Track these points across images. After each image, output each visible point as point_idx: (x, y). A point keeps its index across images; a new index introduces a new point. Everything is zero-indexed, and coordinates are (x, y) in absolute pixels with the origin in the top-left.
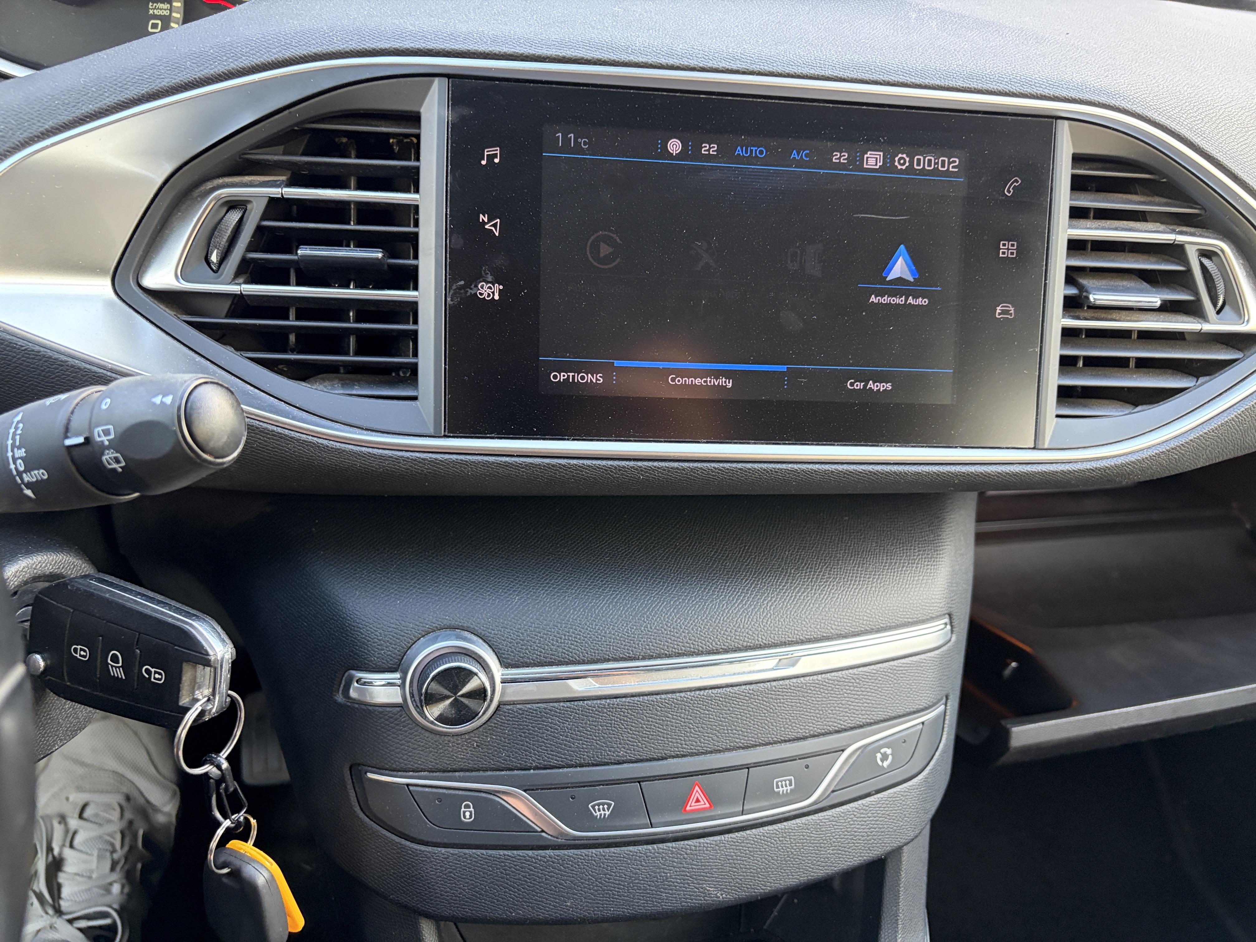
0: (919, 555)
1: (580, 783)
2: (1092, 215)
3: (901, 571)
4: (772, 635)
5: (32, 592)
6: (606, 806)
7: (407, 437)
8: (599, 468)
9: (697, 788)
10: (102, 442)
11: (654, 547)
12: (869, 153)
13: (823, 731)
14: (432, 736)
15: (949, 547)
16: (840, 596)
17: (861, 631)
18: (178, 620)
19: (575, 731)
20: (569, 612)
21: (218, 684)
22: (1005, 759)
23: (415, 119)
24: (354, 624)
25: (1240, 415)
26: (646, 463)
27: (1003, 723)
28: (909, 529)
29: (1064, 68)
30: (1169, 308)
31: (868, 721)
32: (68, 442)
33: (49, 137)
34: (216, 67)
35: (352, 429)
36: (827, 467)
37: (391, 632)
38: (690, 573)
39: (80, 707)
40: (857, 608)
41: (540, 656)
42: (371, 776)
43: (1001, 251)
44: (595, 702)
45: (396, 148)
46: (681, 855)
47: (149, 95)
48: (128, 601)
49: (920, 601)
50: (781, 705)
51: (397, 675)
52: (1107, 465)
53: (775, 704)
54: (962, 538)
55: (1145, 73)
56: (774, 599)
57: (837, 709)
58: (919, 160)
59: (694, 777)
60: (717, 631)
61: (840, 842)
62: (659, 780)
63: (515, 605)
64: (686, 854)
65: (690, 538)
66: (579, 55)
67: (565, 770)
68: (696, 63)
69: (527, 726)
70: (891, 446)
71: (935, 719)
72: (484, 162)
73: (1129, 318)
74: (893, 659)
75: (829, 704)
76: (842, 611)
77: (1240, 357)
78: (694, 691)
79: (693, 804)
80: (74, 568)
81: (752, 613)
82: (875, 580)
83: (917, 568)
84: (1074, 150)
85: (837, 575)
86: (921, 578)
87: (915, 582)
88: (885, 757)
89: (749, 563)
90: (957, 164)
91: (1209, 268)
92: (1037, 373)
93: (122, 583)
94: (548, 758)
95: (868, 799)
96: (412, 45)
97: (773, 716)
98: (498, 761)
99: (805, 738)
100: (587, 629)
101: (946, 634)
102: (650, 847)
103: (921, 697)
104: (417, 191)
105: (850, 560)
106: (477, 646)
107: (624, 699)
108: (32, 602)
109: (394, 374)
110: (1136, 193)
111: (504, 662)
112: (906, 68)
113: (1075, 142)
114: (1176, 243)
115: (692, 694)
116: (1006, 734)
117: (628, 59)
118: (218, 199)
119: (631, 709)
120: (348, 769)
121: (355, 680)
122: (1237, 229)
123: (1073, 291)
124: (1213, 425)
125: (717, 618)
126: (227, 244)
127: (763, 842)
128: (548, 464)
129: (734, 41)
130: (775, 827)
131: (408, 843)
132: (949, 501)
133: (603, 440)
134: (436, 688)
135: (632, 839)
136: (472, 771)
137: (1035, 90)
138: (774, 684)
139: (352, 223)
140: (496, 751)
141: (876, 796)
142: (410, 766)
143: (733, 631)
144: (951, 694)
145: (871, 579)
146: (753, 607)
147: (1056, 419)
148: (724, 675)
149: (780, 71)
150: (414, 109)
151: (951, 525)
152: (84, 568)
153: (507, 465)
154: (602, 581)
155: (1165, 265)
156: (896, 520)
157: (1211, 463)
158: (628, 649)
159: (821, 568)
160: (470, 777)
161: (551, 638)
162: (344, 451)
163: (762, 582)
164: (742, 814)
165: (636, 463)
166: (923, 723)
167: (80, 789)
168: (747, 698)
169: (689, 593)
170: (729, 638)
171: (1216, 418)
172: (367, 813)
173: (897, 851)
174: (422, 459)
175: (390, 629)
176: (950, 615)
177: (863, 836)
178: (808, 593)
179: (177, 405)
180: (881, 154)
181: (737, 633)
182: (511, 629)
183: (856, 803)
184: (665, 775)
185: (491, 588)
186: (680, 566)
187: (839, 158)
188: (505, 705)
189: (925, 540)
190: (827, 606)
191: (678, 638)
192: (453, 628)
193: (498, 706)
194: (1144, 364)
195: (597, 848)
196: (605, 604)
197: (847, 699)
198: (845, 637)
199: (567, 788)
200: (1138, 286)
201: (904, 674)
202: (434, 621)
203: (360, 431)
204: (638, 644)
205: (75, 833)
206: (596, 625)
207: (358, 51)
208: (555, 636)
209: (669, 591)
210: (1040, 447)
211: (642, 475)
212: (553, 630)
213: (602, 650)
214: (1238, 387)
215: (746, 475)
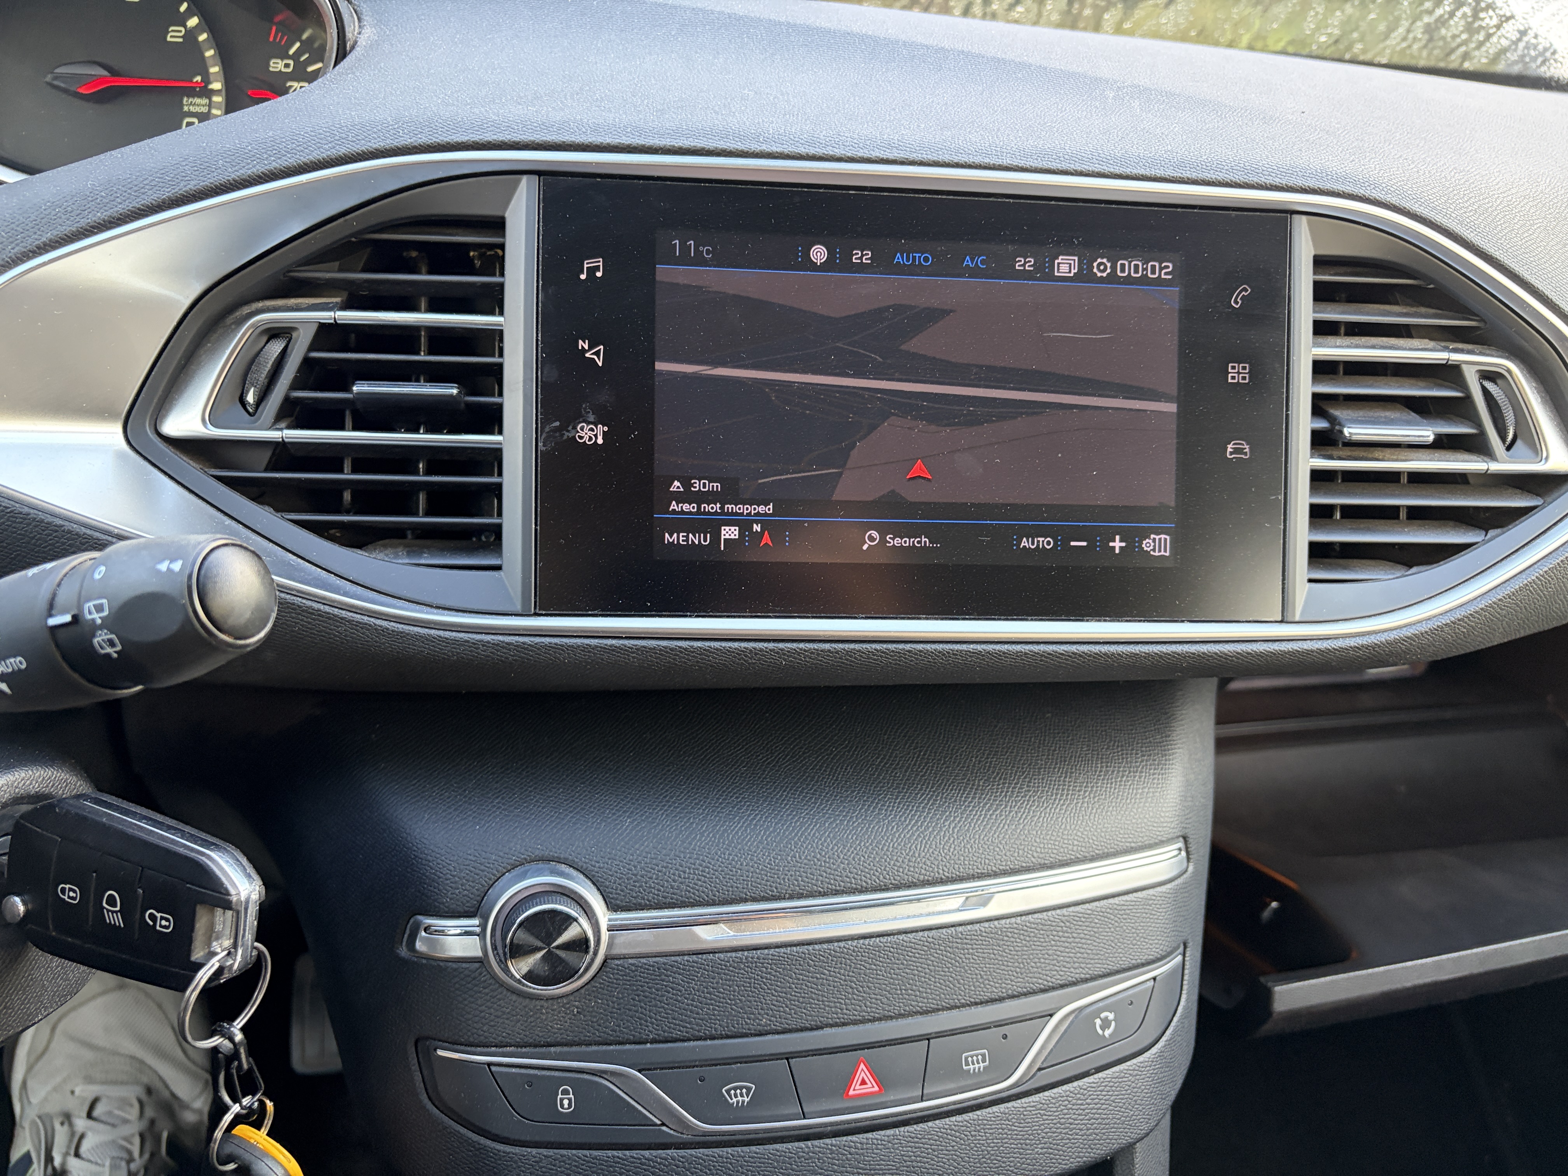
0: (1142, 761)
1: (711, 1060)
2: (1342, 330)
3: (1121, 781)
4: (956, 866)
5: (12, 817)
6: (744, 1091)
7: (487, 616)
8: (729, 651)
9: (862, 1066)
10: (93, 620)
11: (804, 753)
12: (1060, 257)
13: (1025, 990)
14: (520, 1000)
15: (1181, 750)
16: (1043, 815)
17: (1071, 859)
18: (192, 850)
19: (703, 992)
20: (695, 838)
21: (242, 932)
22: (1267, 1028)
23: (498, 225)
24: (421, 856)
25: (1542, 576)
26: (789, 645)
27: (1262, 979)
28: (1130, 727)
29: (1299, 153)
30: (1443, 443)
31: (1083, 976)
32: (52, 622)
33: (47, 251)
34: (254, 166)
35: (418, 607)
36: (1018, 648)
37: (468, 865)
38: (850, 786)
39: (70, 966)
40: (1065, 829)
41: (658, 895)
42: (441, 1053)
43: (1230, 375)
44: (729, 954)
45: (478, 263)
46: (844, 1155)
47: (172, 201)
48: (130, 827)
49: (1145, 820)
50: (970, 956)
51: (476, 921)
52: (1376, 642)
53: (962, 956)
54: (1198, 740)
55: (1401, 157)
56: (958, 819)
57: (1042, 960)
58: (1123, 266)
59: (859, 1052)
60: (886, 861)
61: (1051, 1137)
62: (813, 1055)
63: (626, 830)
64: (850, 1154)
65: (849, 742)
66: (699, 145)
67: (692, 1043)
68: (843, 152)
69: (642, 986)
70: (1099, 621)
71: (1171, 974)
72: (583, 277)
73: (1395, 457)
74: (1113, 896)
75: (1032, 954)
76: (1047, 834)
77: (1540, 503)
78: (857, 939)
79: (858, 1087)
80: (66, 786)
81: (930, 837)
82: (1087, 794)
83: (1140, 777)
84: (1315, 250)
85: (1038, 787)
86: (1146, 790)
87: (1138, 796)
88: (1106, 1024)
89: (926, 772)
90: (1170, 269)
91: (1493, 393)
92: (1282, 527)
93: (125, 805)
94: (669, 1028)
95: (1086, 1080)
96: (495, 137)
97: (960, 971)
98: (604, 1032)
99: (1001, 1000)
100: (718, 860)
101: (1181, 862)
102: (802, 1144)
103: (1151, 944)
104: (501, 313)
105: (1055, 768)
106: (577, 883)
107: (766, 951)
108: (10, 830)
109: (474, 539)
110: (1396, 303)
111: (611, 903)
112: (1102, 155)
113: (1316, 239)
114: (1450, 362)
115: (855, 943)
116: (1267, 996)
117: (759, 148)
118: (255, 326)
119: (775, 964)
120: (413, 1043)
121: (422, 928)
122: (1526, 344)
123: (1322, 424)
124: (1509, 589)
125: (884, 844)
126: (267, 380)
127: (949, 1137)
128: (665, 647)
129: (891, 127)
130: (965, 1117)
131: (489, 1143)
132: (1180, 693)
133: (734, 617)
134: (524, 937)
135: (779, 1134)
136: (572, 1045)
137: (1263, 180)
138: (960, 929)
139: (422, 353)
140: (602, 1019)
141: (1096, 1076)
142: (491, 1040)
143: (906, 861)
144: (1190, 941)
145: (1082, 793)
146: (930, 829)
147: (1308, 585)
148: (895, 919)
149: (946, 161)
150: (497, 213)
151: (1183, 722)
152: (80, 786)
153: (613, 648)
154: (737, 798)
155: (1438, 390)
156: (1112, 717)
157: (1510, 639)
158: (771, 886)
159: (1018, 779)
160: (568, 1053)
161: (672, 872)
162: (408, 634)
163: (942, 798)
164: (922, 1100)
165: (776, 645)
166: (1154, 979)
167: (89, 1080)
168: (926, 948)
169: (848, 812)
170: (901, 870)
171: (1512, 581)
172: (436, 1103)
173: (1128, 1149)
174: (507, 643)
175: (467, 862)
176: (1185, 838)
177: (1081, 1130)
178: (1002, 811)
179: (187, 572)
180: (1076, 258)
181: (911, 864)
182: (621, 861)
183: (1070, 1085)
184: (820, 1049)
185: (595, 808)
186: (837, 777)
187: (1024, 265)
188: (613, 959)
189: (1150, 742)
190: (1027, 827)
191: (835, 870)
192: (547, 860)
193: (605, 961)
194: (1418, 515)
195: (734, 1146)
196: (742, 826)
197: (1055, 948)
198: (1051, 867)
199: (694, 1067)
200: (1404, 418)
201: (1128, 915)
202: (522, 851)
203: (429, 609)
204: (784, 879)
205: (82, 1137)
206: (730, 854)
207: (428, 146)
208: (677, 869)
209: (823, 810)
210: (1290, 619)
211: (785, 660)
212: (674, 862)
213: (737, 887)
214: (1538, 541)
215: (917, 659)
